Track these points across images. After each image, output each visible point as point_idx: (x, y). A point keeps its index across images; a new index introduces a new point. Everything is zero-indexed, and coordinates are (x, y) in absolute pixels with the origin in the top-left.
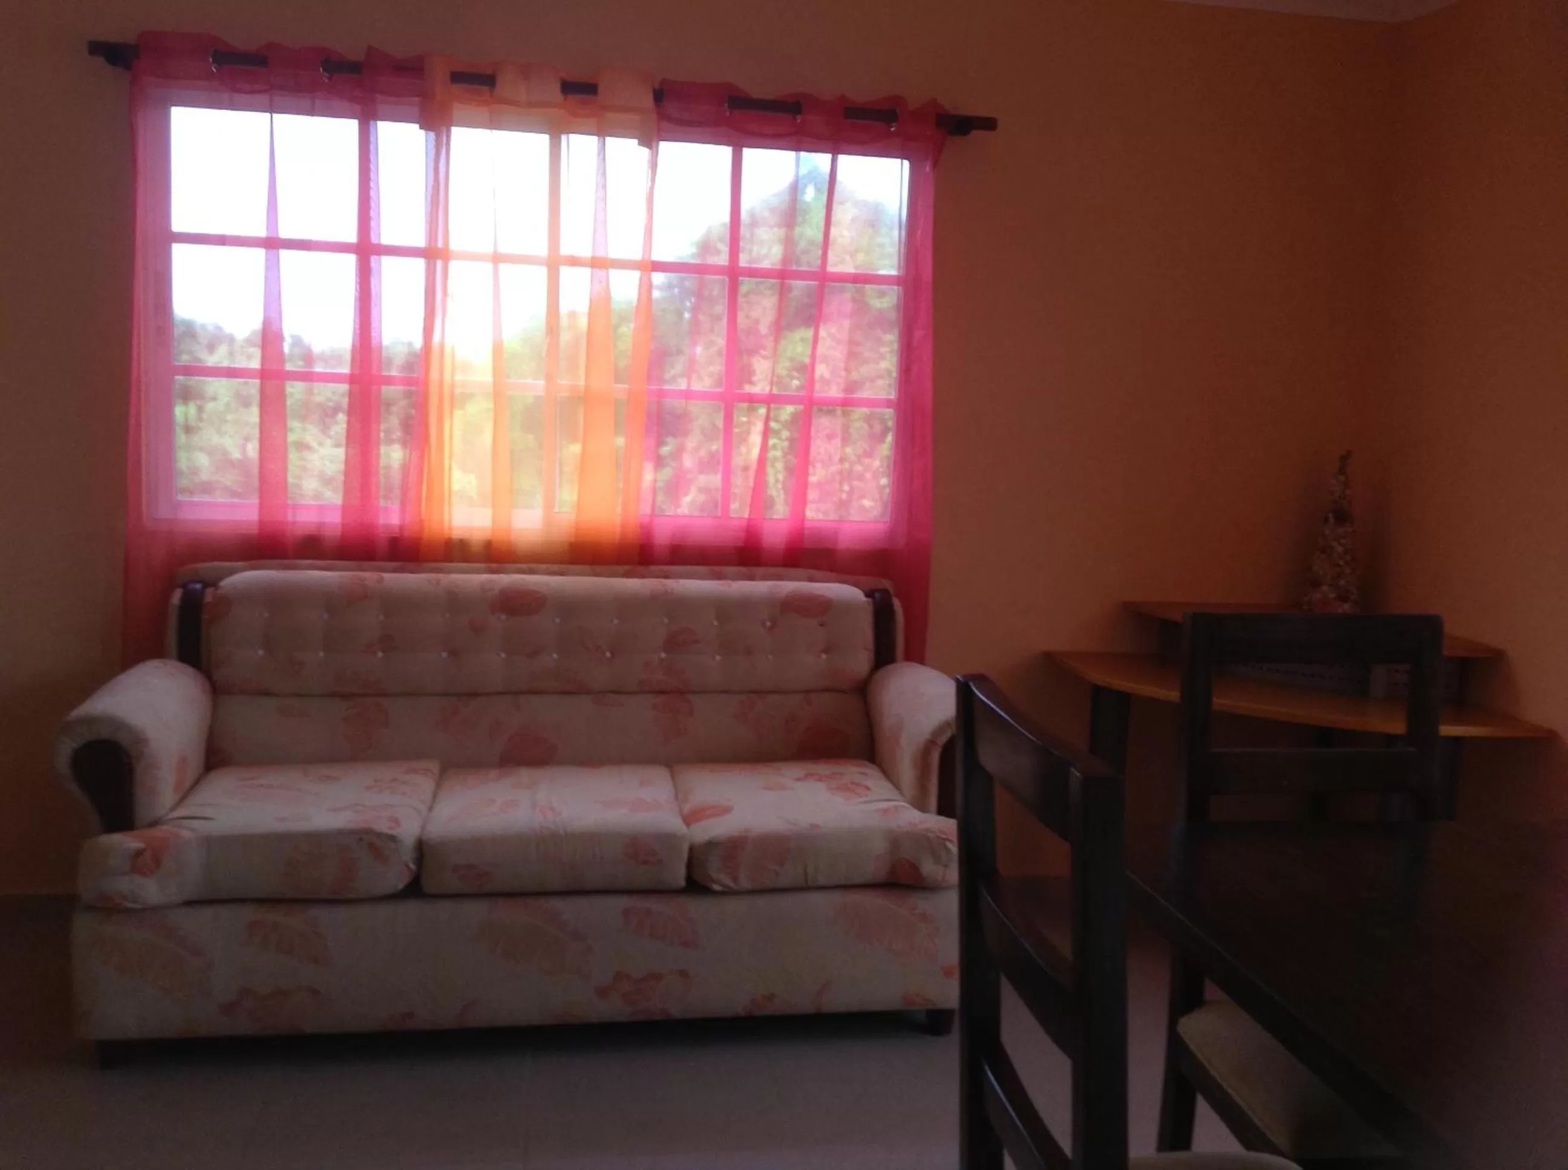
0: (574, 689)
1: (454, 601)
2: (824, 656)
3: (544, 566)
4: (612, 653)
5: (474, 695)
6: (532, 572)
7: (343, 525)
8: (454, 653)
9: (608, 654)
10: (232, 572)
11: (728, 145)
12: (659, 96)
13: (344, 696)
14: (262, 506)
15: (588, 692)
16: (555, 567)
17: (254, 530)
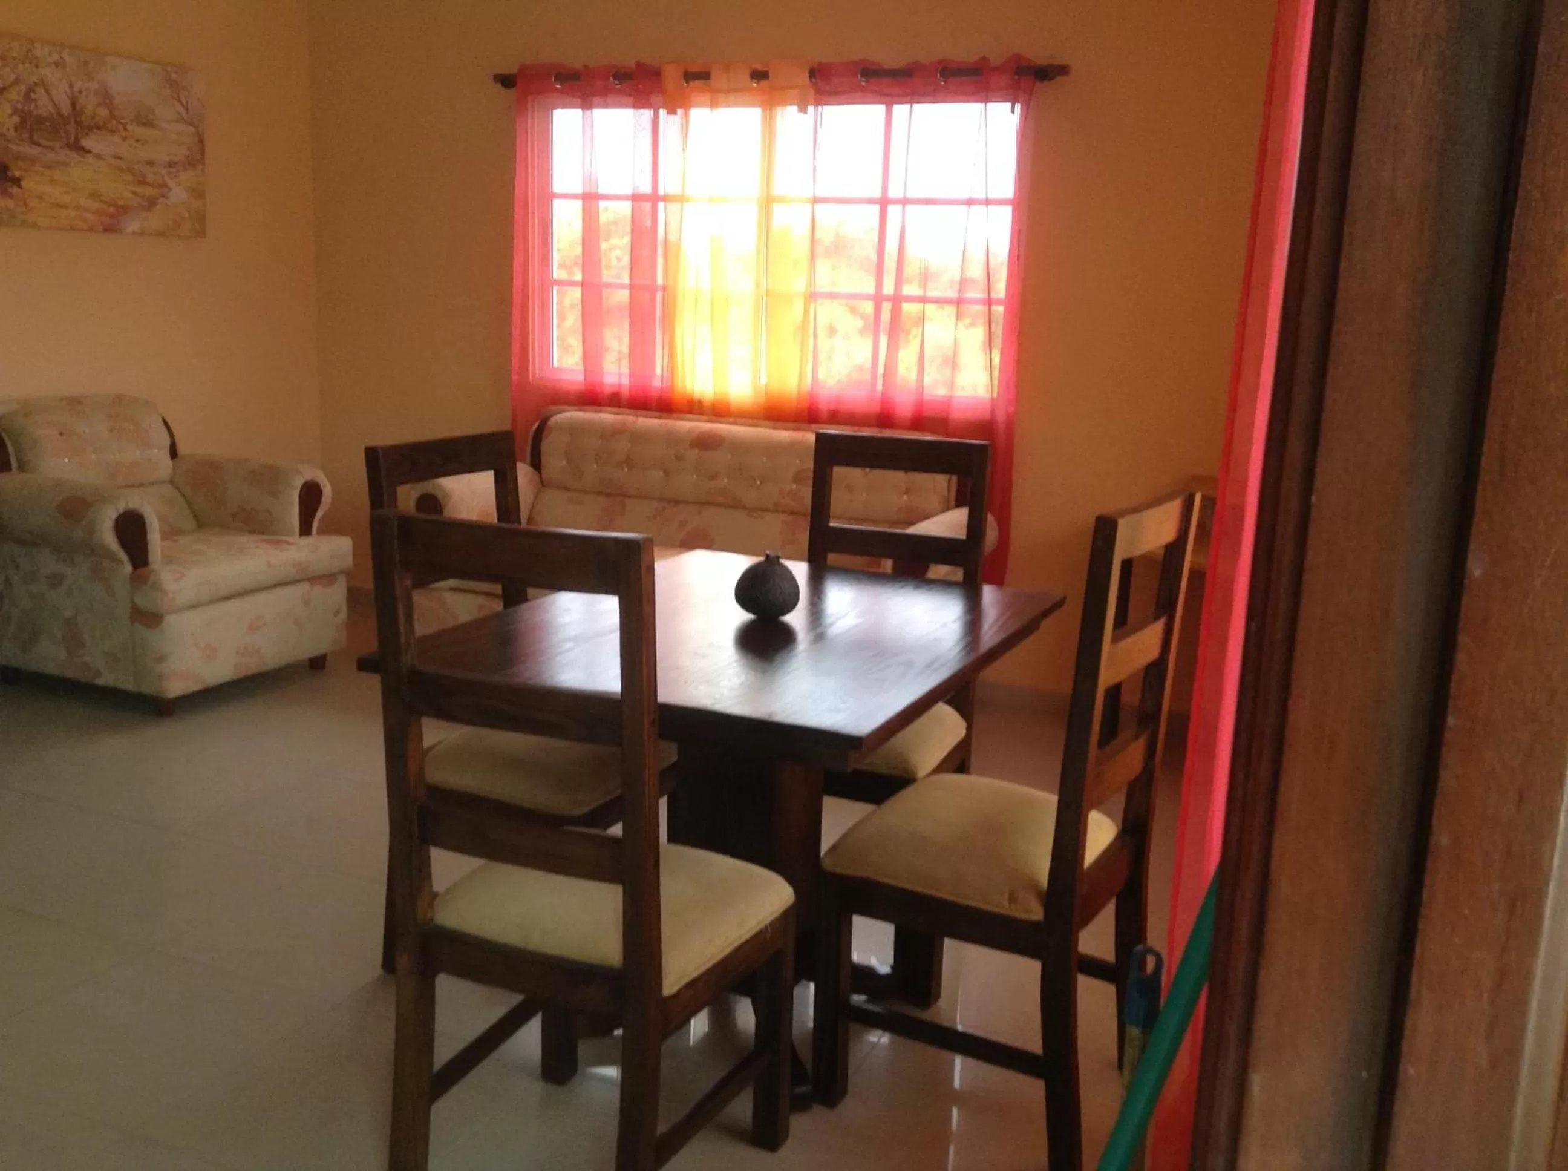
0: (736, 505)
1: (671, 439)
2: (905, 497)
3: (743, 420)
4: (761, 483)
5: (677, 502)
6: (735, 423)
7: (630, 386)
8: (666, 473)
9: (758, 483)
10: (563, 411)
11: (883, 104)
12: (812, 74)
13: (608, 495)
14: (585, 371)
15: (744, 507)
16: (750, 421)
17: (582, 387)
